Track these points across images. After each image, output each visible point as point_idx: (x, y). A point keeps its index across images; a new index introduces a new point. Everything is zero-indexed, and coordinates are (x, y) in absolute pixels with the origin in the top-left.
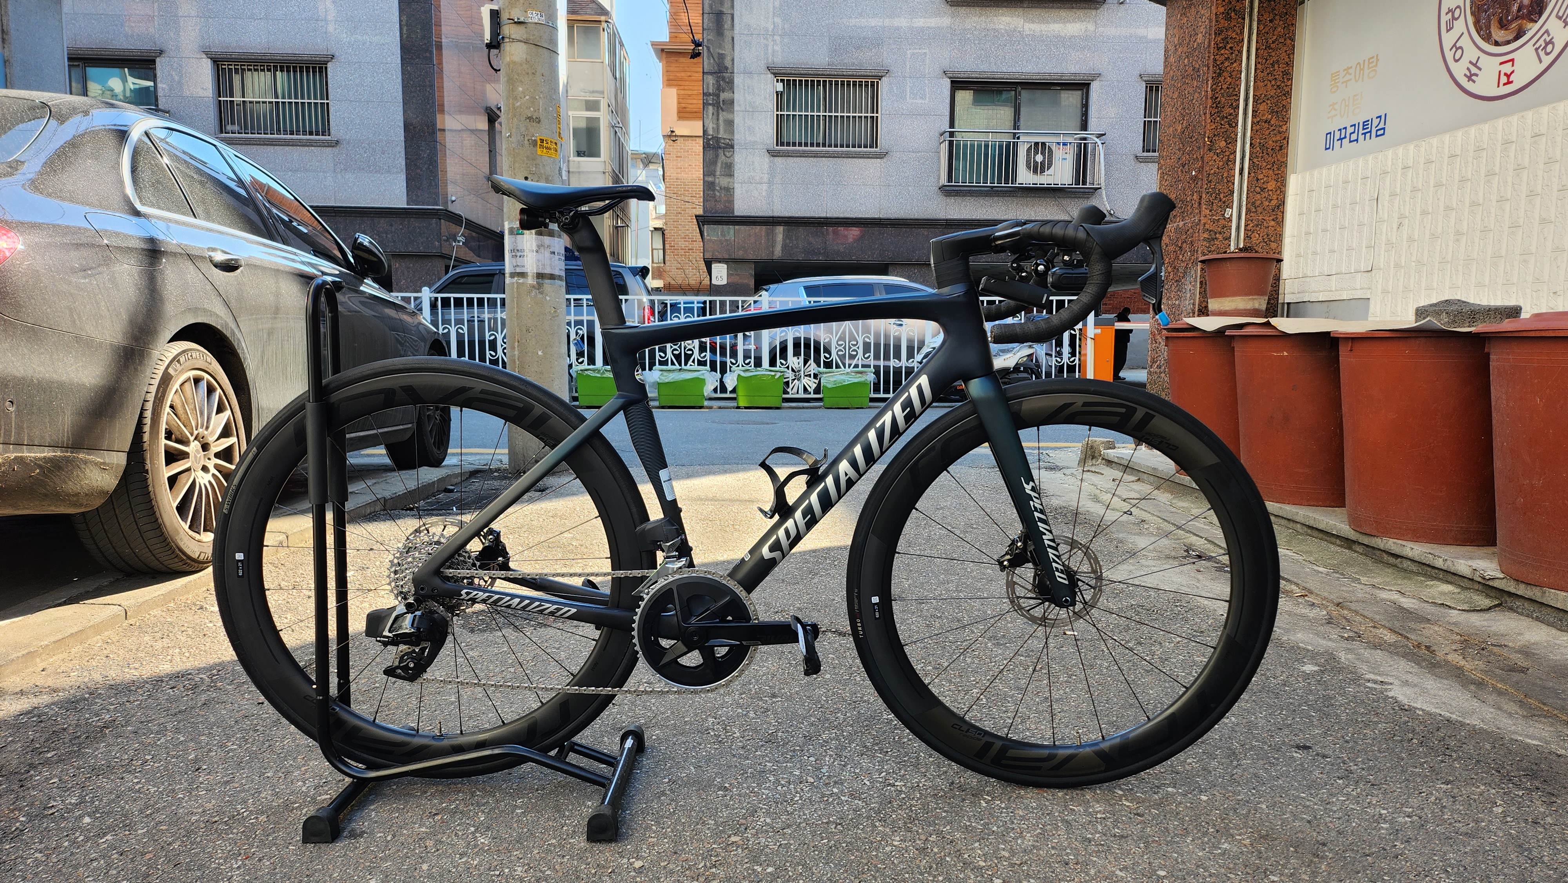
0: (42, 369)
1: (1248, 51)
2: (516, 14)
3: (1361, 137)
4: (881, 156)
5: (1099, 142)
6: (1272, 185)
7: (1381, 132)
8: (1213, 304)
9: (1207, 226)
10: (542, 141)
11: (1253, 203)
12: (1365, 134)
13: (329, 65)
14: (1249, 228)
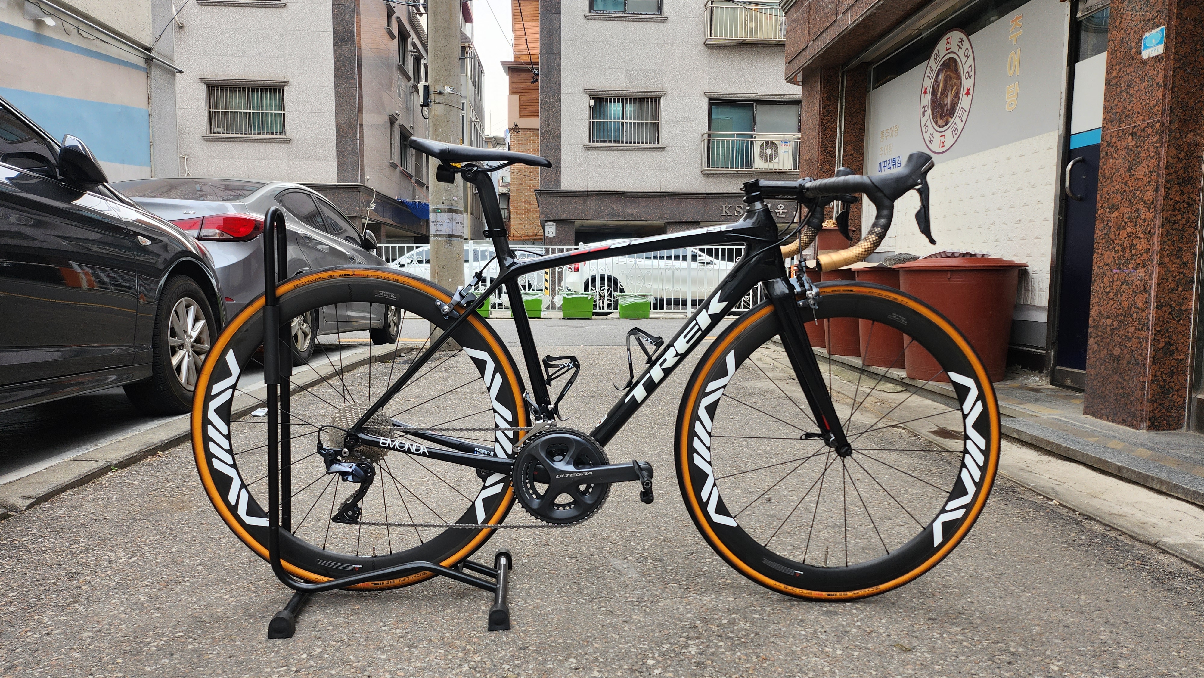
1: (841, 117)
2: (439, 88)
3: (892, 167)
4: (662, 149)
12: (894, 165)
13: (285, 88)
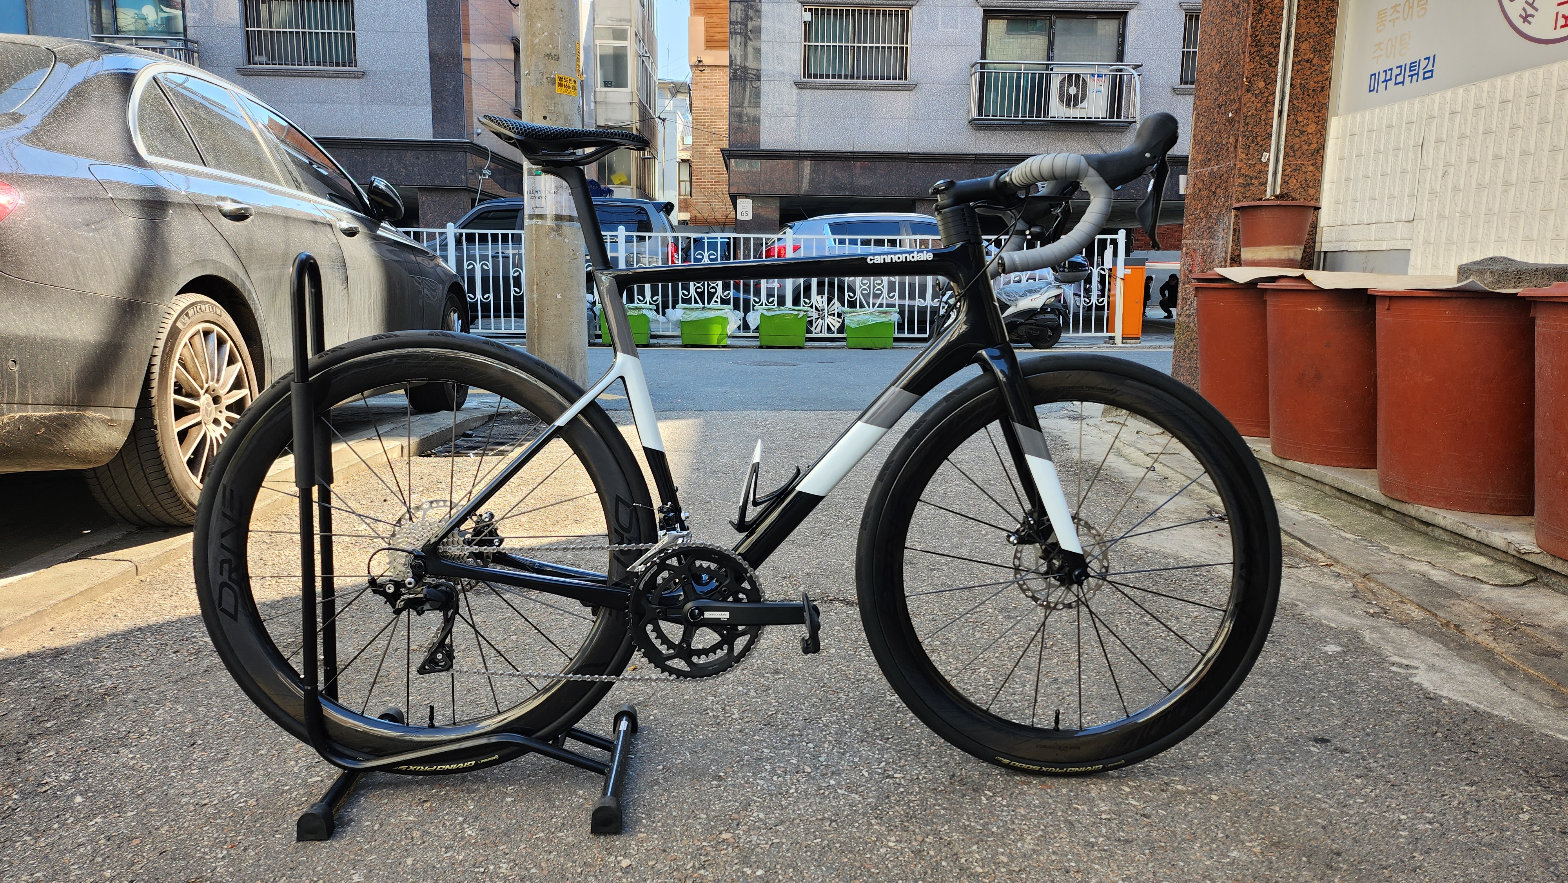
0: (45, 327)
3: (1408, 80)
4: (909, 88)
5: (1135, 74)
6: (1312, 128)
7: (1429, 74)
8: (1246, 254)
9: (1243, 171)
10: (561, 79)
11: (1292, 147)
12: (1411, 76)
14: (1286, 173)
